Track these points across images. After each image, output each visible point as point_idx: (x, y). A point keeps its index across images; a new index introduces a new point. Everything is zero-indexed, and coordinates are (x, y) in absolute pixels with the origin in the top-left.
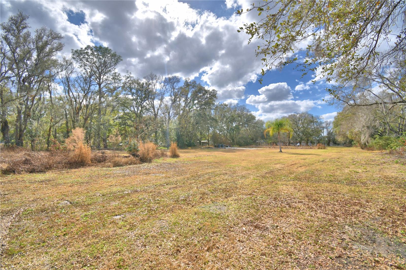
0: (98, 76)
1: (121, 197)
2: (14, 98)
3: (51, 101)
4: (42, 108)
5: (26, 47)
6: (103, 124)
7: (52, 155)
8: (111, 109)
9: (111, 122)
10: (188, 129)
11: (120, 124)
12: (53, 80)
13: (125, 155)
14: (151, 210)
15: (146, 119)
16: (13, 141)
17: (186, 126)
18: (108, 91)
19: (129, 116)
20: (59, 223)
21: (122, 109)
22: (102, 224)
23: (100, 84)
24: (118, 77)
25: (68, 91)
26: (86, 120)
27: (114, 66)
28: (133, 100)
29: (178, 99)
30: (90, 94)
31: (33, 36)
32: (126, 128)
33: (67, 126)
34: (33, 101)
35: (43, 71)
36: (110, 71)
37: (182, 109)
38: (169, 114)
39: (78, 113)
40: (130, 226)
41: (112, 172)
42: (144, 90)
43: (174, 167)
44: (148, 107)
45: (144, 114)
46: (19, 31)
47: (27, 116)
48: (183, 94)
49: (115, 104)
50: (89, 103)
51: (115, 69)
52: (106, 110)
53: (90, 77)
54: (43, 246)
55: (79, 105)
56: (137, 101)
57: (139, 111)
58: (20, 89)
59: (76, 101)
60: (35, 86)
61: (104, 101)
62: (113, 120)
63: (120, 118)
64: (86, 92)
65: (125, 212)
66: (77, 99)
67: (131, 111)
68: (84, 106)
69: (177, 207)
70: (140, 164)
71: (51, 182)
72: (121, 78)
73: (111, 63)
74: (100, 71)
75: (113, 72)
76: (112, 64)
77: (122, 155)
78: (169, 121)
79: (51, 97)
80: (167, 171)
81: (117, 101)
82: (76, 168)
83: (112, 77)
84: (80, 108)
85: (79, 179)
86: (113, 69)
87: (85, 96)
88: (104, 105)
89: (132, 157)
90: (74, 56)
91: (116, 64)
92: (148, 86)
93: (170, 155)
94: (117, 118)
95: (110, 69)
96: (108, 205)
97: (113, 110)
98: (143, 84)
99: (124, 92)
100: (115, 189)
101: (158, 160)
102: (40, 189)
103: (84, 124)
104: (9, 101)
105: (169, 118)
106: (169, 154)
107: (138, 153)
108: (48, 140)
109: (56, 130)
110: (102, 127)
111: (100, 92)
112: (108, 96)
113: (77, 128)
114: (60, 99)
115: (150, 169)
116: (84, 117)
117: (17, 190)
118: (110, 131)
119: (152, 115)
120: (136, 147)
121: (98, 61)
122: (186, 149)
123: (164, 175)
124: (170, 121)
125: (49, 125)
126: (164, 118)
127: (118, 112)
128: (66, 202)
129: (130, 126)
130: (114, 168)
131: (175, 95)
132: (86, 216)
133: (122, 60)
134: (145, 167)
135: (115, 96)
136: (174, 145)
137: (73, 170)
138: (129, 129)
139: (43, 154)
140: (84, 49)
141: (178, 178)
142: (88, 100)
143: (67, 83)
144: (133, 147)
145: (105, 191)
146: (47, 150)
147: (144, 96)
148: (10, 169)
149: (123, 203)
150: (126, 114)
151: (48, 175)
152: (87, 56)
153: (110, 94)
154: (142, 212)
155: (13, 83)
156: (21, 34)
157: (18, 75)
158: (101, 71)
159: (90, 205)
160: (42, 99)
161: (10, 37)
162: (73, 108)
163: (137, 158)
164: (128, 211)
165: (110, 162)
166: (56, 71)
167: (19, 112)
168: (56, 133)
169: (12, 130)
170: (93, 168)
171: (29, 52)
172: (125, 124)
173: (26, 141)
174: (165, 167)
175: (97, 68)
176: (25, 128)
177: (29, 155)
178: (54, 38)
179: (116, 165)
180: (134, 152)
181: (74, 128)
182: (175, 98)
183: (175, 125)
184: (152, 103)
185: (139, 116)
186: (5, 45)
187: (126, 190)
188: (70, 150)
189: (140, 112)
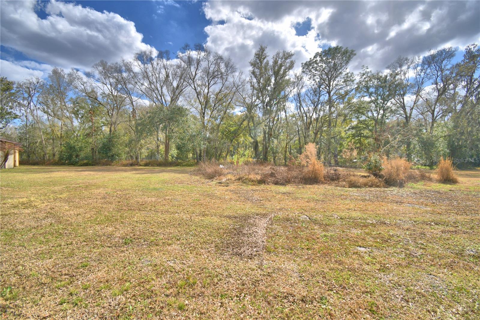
0: (327, 83)
1: (363, 226)
2: (261, 121)
3: (286, 119)
4: (280, 127)
5: (267, 75)
6: (334, 138)
7: (289, 170)
8: (342, 118)
9: (343, 134)
10: (474, 136)
11: (354, 136)
12: (287, 99)
13: (363, 174)
14: (410, 254)
15: (390, 126)
16: (261, 157)
17: (469, 129)
18: (339, 98)
19: (366, 124)
20: (302, 236)
21: (356, 117)
22: (344, 251)
23: (329, 93)
24: (351, 78)
25: (300, 107)
26: (316, 134)
27: (345, 66)
28: (372, 101)
29: (451, 86)
30: (320, 106)
31: (271, 63)
32: (362, 140)
33: (299, 142)
34: (273, 123)
35: (280, 93)
36: (341, 73)
37: (461, 102)
38: (433, 114)
39: (309, 128)
40: (381, 266)
41: (347, 193)
42: (388, 86)
43: (448, 198)
44: (394, 108)
45: (387, 119)
46: (261, 63)
47: (270, 135)
48: (461, 76)
49: (347, 112)
50: (319, 115)
51: (346, 69)
52: (336, 121)
53: (320, 87)
54: (291, 253)
55: (309, 120)
56: (377, 103)
57: (380, 116)
58: (265, 114)
59: (306, 116)
60: (274, 109)
61: (334, 111)
62: (345, 131)
63: (353, 128)
64: (315, 105)
65: (371, 246)
66: (308, 114)
67: (368, 117)
68: (314, 119)
69: (461, 265)
70: (384, 187)
71: (291, 195)
72: (354, 78)
73: (341, 63)
74: (329, 77)
75: (344, 73)
76: (343, 64)
77: (359, 174)
78: (433, 125)
79: (286, 116)
80: (434, 203)
81: (350, 107)
82: (310, 184)
83: (343, 80)
84: (311, 123)
85: (315, 196)
86: (345, 70)
87: (315, 109)
88: (334, 115)
89: (372, 177)
90: (304, 70)
91: (347, 62)
92: (395, 77)
93: (438, 178)
94: (349, 129)
95: (340, 71)
96: (348, 231)
97: (345, 120)
98: (386, 76)
99: (358, 95)
100: (354, 214)
101: (415, 185)
102: (283, 200)
103: (315, 138)
104: (258, 124)
105: (434, 120)
106: (435, 176)
107: (382, 173)
108: (285, 156)
109: (291, 146)
110: (333, 140)
111: (330, 102)
112: (338, 103)
113: (310, 143)
114: (293, 116)
115: (402, 196)
116: (315, 131)
117: (267, 198)
118: (341, 144)
119: (402, 119)
120: (378, 164)
121: (327, 66)
122: (470, 169)
123: (429, 209)
124: (435, 125)
125: (285, 142)
126: (423, 120)
127: (351, 121)
128: (306, 216)
129: (367, 137)
130: (350, 189)
131: (446, 80)
132: (325, 236)
133: (355, 54)
134: (394, 193)
135: (347, 102)
136: (446, 163)
137: (308, 186)
138: (366, 142)
139: (283, 169)
140: (312, 58)
141: (459, 217)
142: (318, 113)
143: (298, 99)
144: (373, 165)
145: (343, 214)
146: (285, 165)
147: (388, 93)
148: (262, 180)
149: (368, 234)
150: (361, 123)
151: (288, 188)
152: (315, 65)
153: (341, 100)
154: (397, 253)
155: (260, 109)
156: (263, 65)
157: (263, 102)
158: (331, 77)
159: (329, 225)
160: (280, 119)
161: (256, 70)
162: (304, 124)
163: (380, 179)
164: (375, 246)
165: (344, 181)
166: (289, 90)
167: (265, 133)
168: (291, 150)
169: (260, 148)
170: (326, 186)
171: (269, 79)
172: (360, 135)
173: (270, 158)
174: (429, 197)
175: (327, 74)
176: (269, 146)
177: (273, 169)
178: (286, 59)
179: (353, 185)
180: (375, 171)
181: (306, 143)
182: (444, 86)
183: (445, 129)
184: (401, 102)
185: (380, 122)
186: (253, 79)
187: (368, 218)
188: (303, 166)
189: (382, 117)
